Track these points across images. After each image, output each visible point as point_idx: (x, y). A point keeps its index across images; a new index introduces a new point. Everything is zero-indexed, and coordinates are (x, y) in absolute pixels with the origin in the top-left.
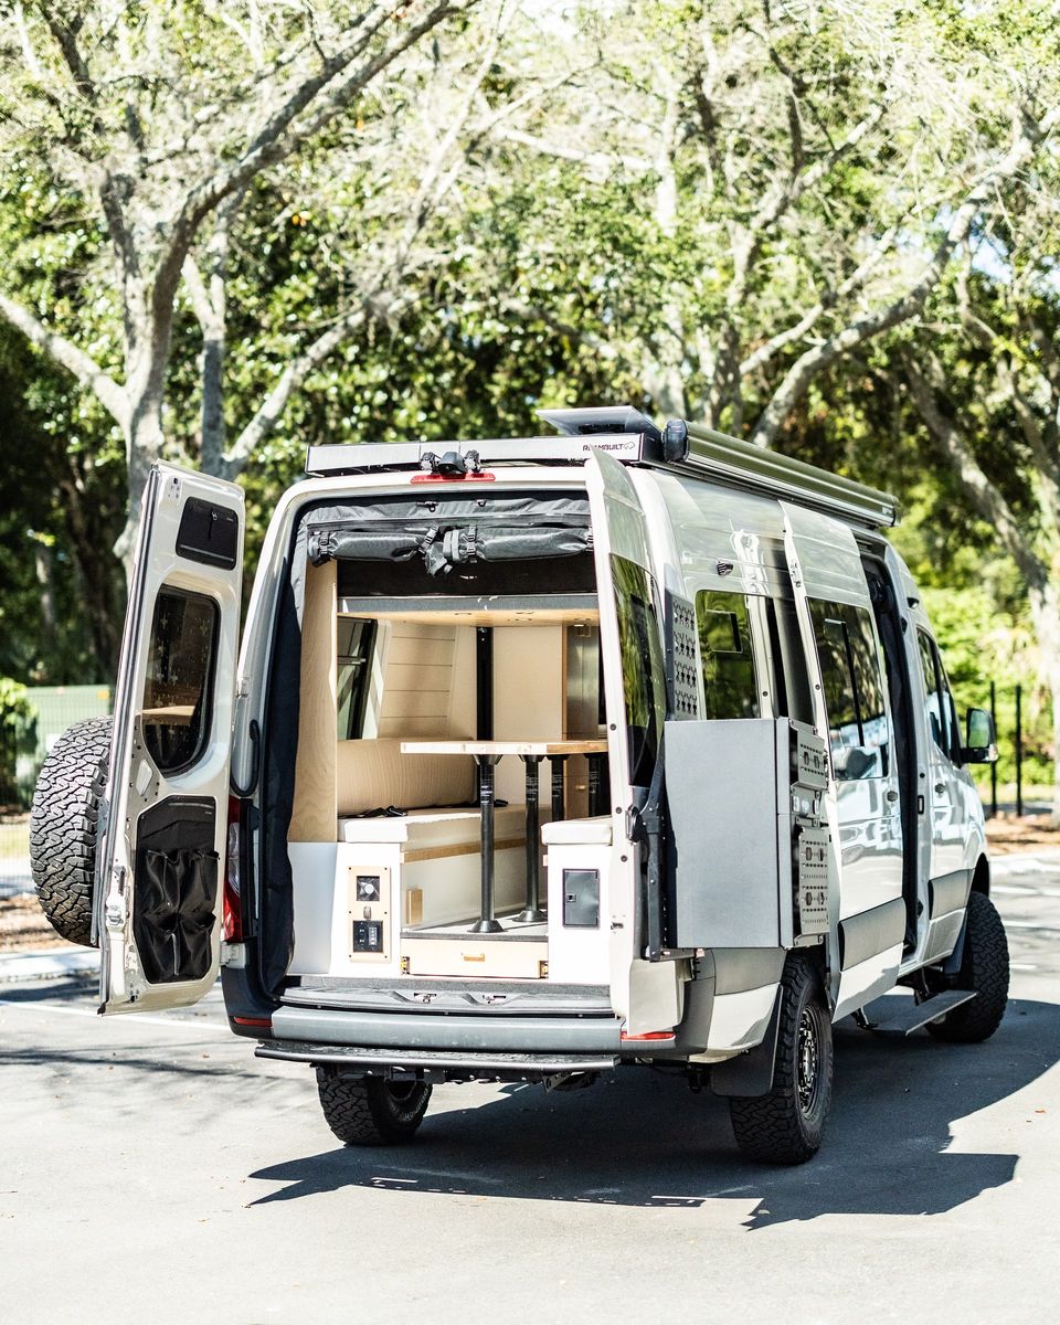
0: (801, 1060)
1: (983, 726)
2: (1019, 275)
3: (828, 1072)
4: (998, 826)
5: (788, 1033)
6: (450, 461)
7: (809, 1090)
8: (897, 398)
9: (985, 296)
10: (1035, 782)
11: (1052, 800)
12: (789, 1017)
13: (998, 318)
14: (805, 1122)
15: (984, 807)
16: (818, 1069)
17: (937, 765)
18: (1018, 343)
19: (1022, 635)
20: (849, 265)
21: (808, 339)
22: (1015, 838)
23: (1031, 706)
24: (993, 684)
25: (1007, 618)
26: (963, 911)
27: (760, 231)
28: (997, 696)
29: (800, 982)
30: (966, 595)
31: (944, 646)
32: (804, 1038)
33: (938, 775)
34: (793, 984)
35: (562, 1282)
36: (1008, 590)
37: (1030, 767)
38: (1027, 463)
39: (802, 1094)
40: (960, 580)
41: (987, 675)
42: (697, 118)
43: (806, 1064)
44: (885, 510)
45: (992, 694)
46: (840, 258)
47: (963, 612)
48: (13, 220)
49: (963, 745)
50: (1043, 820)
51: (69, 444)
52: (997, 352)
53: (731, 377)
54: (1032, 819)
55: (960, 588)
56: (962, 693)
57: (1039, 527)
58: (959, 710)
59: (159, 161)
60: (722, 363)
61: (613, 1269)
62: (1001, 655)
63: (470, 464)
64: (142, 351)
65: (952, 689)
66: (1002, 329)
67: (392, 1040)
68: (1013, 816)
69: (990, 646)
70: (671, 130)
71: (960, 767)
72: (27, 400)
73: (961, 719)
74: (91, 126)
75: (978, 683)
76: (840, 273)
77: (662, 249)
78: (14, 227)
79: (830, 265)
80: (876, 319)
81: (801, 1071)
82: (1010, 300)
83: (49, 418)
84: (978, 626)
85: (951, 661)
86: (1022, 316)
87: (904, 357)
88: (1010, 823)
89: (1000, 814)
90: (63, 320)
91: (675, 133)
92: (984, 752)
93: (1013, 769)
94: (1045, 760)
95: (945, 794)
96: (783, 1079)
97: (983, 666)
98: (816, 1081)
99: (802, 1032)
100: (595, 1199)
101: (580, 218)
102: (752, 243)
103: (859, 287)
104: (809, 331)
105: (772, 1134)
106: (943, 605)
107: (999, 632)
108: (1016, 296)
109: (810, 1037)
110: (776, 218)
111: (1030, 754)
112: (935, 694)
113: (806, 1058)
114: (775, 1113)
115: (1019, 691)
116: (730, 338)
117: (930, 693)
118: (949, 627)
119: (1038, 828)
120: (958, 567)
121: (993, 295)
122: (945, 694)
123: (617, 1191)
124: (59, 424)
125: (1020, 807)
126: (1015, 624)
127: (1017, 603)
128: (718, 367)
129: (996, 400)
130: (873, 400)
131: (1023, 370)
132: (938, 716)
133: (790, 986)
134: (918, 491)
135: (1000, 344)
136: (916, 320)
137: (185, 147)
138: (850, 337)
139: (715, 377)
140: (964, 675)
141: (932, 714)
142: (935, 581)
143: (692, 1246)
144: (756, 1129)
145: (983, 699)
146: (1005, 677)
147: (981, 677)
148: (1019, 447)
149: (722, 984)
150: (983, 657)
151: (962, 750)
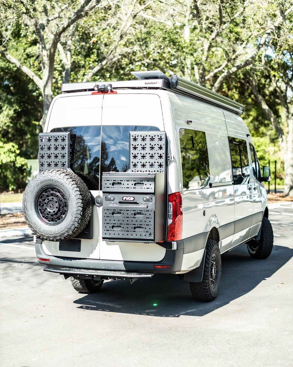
0: (212, 271)
1: (267, 171)
2: (278, 55)
3: (220, 274)
4: (270, 196)
5: (207, 263)
6: (103, 87)
7: (214, 279)
8: (246, 88)
9: (269, 61)
10: (279, 184)
11: (283, 189)
12: (208, 259)
13: (272, 66)
14: (212, 289)
15: (267, 191)
16: (217, 272)
17: (254, 182)
18: (277, 73)
19: (277, 149)
20: (234, 51)
21: (223, 71)
22: (274, 199)
23: (279, 166)
24: (269, 160)
25: (273, 144)
26: (261, 223)
27: (211, 41)
28: (270, 163)
29: (211, 248)
30: (263, 139)
31: (257, 151)
32: (213, 264)
33: (255, 185)
34: (209, 248)
35: (130, 349)
36: (273, 137)
37: (278, 180)
38: (279, 104)
39: (212, 281)
40: (261, 135)
41: (268, 158)
42: (195, 12)
43: (213, 272)
44: (240, 109)
45: (269, 163)
46: (232, 49)
47: (262, 143)
48: (26, 42)
49: (262, 176)
50: (281, 194)
51: (39, 98)
52: (272, 75)
53: (203, 80)
54: (278, 194)
55: (261, 137)
56: (261, 163)
57: (281, 122)
58: (261, 167)
59: (52, 20)
60: (201, 76)
61: (147, 344)
62: (271, 153)
63: (109, 88)
64: (46, 70)
65: (259, 161)
66: (273, 69)
67: (85, 266)
68: (274, 193)
69: (268, 151)
70: (189, 15)
71: (261, 183)
72: (29, 87)
73: (261, 169)
74: (32, 9)
75: (265, 160)
76: (232, 53)
77: (186, 45)
78: (26, 44)
79: (230, 51)
80: (241, 64)
81: (211, 274)
82: (276, 61)
83: (34, 92)
84: (265, 146)
85: (258, 155)
86: (279, 66)
87: (248, 76)
88: (273, 195)
89: (270, 193)
90: (36, 66)
91: (189, 16)
92: (267, 178)
93: (274, 182)
94: (281, 179)
95: (256, 190)
96: (205, 278)
97: (266, 156)
98: (216, 277)
99: (212, 263)
100: (148, 314)
101: (164, 36)
102: (209, 44)
103: (237, 57)
104: (224, 68)
105: (202, 293)
106: (257, 141)
107: (271, 148)
108: (277, 60)
109: (214, 264)
110: (215, 38)
111: (278, 178)
112: (254, 163)
113: (213, 270)
114: (204, 287)
115: (276, 162)
116: (203, 69)
117: (253, 162)
118: (259, 146)
119: (280, 197)
120: (261, 132)
121: (272, 60)
122: (257, 163)
123: (155, 311)
124: (37, 93)
125: (276, 191)
126: (275, 146)
127: (275, 141)
128: (200, 77)
129: (271, 89)
130: (240, 88)
131: (278, 80)
132: (255, 168)
133: (209, 249)
134: (252, 113)
135: (272, 73)
136: (251, 65)
137: (59, 16)
138: (234, 69)
139: (199, 80)
140: (262, 158)
141: (253, 168)
142: (255, 135)
143: (174, 334)
144: (197, 292)
145: (267, 164)
146: (272, 159)
147: (266, 158)
148: (277, 100)
149: (186, 250)
150: (267, 154)
151: (261, 178)
